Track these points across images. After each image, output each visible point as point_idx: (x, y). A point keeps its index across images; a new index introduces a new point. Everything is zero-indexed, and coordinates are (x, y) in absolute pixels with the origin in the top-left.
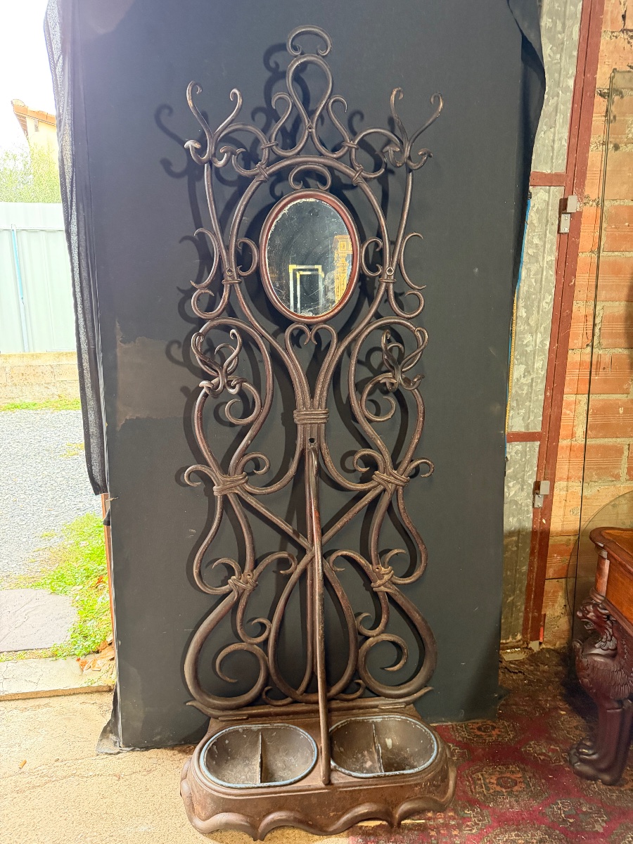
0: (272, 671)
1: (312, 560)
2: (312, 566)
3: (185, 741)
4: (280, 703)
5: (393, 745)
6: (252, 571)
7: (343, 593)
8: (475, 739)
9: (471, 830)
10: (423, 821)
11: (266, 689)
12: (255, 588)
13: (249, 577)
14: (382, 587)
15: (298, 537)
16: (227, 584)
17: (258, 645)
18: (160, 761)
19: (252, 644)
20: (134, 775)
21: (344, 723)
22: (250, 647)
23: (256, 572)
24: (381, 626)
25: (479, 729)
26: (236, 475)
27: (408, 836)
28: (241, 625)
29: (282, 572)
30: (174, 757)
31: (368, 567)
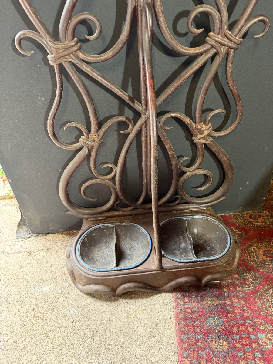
0: (120, 194)
1: (146, 123)
2: (146, 127)
3: (69, 229)
4: (126, 209)
5: (198, 232)
6: (97, 132)
7: (170, 146)
8: (248, 224)
9: (249, 288)
10: (219, 282)
11: (117, 203)
12: (102, 144)
13: (95, 137)
14: (201, 139)
15: (133, 102)
16: (79, 142)
17: (108, 180)
18: (55, 242)
19: (104, 180)
20: (39, 252)
23: (101, 132)
24: (196, 165)
25: (250, 217)
26: (67, 42)
27: (210, 292)
28: (94, 169)
29: (121, 132)
30: (64, 239)
31: (192, 125)
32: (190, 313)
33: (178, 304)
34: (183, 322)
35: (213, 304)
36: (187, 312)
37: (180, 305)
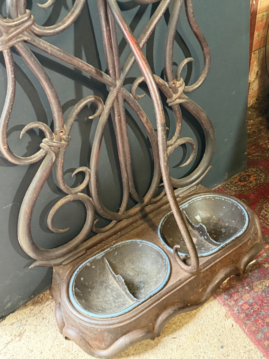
0: (98, 207)
3: (33, 295)
4: (107, 228)
5: (202, 219)
6: (63, 127)
8: (244, 189)
10: (254, 261)
11: (95, 222)
13: (61, 134)
14: (177, 99)
17: (82, 191)
19: (76, 193)
21: (164, 220)
22: (75, 196)
23: (68, 126)
24: (177, 134)
25: (240, 180)
26: (20, 16)
27: (253, 276)
29: (90, 118)
32: (249, 308)
33: (230, 306)
34: (248, 322)
35: (264, 287)
36: (245, 308)
37: (233, 305)
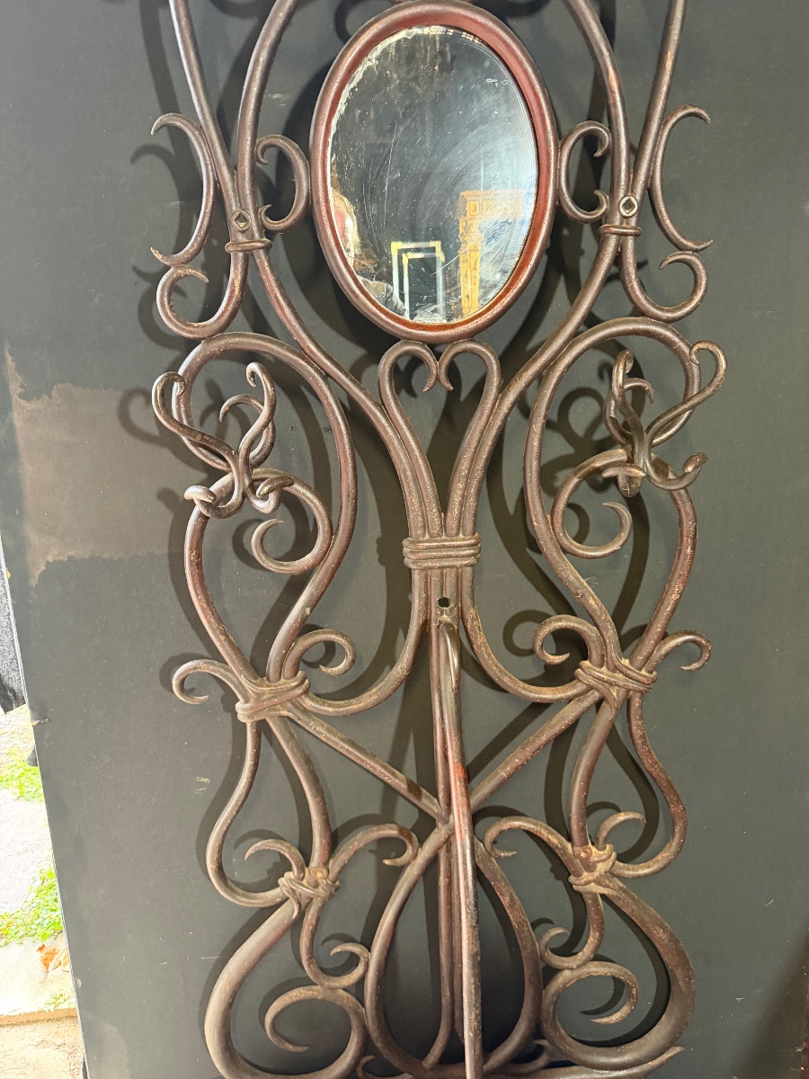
0: (374, 1034)
1: (448, 842)
2: (449, 851)
6: (326, 864)
7: (512, 899)
11: (365, 1060)
13: (319, 875)
14: (593, 884)
15: (419, 796)
16: (277, 886)
17: (345, 988)
19: (333, 989)
22: (328, 993)
23: (335, 865)
24: (587, 951)
26: (283, 680)
29: (387, 862)
31: (564, 849)
